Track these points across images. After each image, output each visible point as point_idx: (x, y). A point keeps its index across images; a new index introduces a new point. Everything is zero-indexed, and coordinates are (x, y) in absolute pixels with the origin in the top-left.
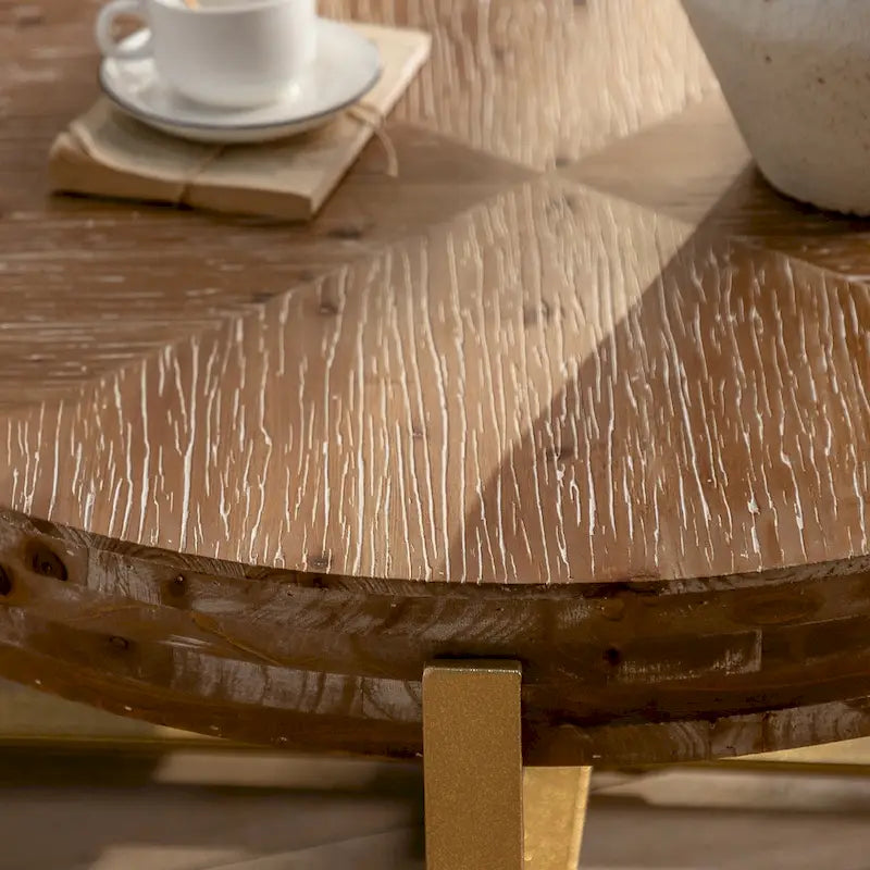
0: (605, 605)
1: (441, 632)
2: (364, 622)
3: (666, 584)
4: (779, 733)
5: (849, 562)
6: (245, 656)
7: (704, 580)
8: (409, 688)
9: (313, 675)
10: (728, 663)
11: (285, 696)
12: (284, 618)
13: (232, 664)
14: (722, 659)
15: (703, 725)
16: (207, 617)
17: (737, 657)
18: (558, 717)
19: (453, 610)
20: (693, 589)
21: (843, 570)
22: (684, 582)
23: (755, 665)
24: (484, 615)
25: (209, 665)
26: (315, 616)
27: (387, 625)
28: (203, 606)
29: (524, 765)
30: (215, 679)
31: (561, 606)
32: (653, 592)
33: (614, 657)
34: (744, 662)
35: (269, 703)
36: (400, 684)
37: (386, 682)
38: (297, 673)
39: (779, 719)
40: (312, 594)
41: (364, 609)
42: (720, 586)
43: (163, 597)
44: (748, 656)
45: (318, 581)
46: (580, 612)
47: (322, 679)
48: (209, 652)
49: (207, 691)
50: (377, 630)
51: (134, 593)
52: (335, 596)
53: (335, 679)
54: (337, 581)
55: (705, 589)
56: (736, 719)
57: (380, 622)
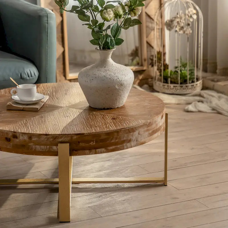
0: (78, 136)
1: (60, 140)
2: (52, 139)
3: (84, 134)
4: (97, 152)
5: (104, 132)
6: (38, 145)
7: (89, 133)
8: (56, 147)
9: (46, 146)
10: (91, 143)
11: (42, 149)
12: (42, 140)
13: (36, 146)
14: (91, 142)
15: (89, 151)
16: (34, 141)
17: (92, 142)
18: (73, 150)
19: (61, 138)
20: (87, 134)
21: (103, 133)
22: (87, 133)
23: (94, 144)
24: (65, 138)
25: (34, 146)
26: (46, 139)
27: (54, 140)
28: (33, 139)
29: (70, 156)
30: (34, 148)
31: (73, 136)
32: (83, 135)
33: (79, 142)
34: (93, 143)
35: (41, 150)
36: (55, 147)
37: (54, 147)
38: (44, 146)
39: (97, 150)
40: (46, 136)
41: (51, 138)
42: (90, 134)
43: (29, 139)
44: (94, 142)
45: (46, 135)
46: (75, 137)
47: (47, 147)
48: (33, 145)
49: (33, 150)
50: (53, 140)
51: (25, 139)
52: (48, 136)
53: (48, 147)
54: (48, 135)
55: (89, 134)
56: (92, 150)
57: (53, 139)
